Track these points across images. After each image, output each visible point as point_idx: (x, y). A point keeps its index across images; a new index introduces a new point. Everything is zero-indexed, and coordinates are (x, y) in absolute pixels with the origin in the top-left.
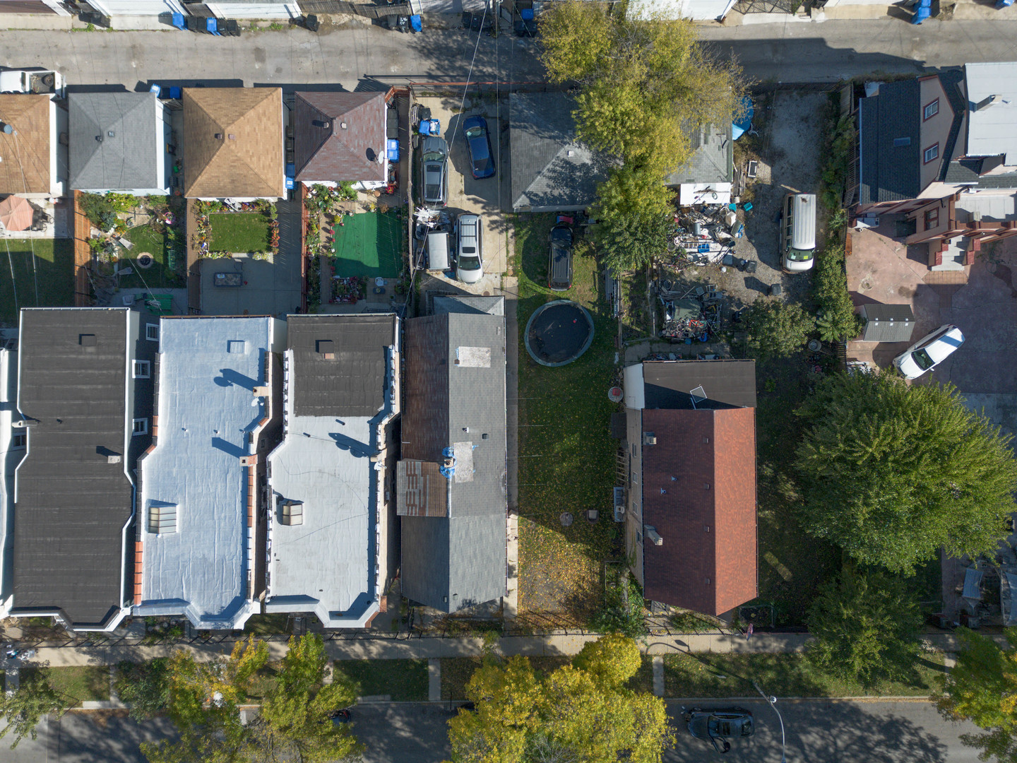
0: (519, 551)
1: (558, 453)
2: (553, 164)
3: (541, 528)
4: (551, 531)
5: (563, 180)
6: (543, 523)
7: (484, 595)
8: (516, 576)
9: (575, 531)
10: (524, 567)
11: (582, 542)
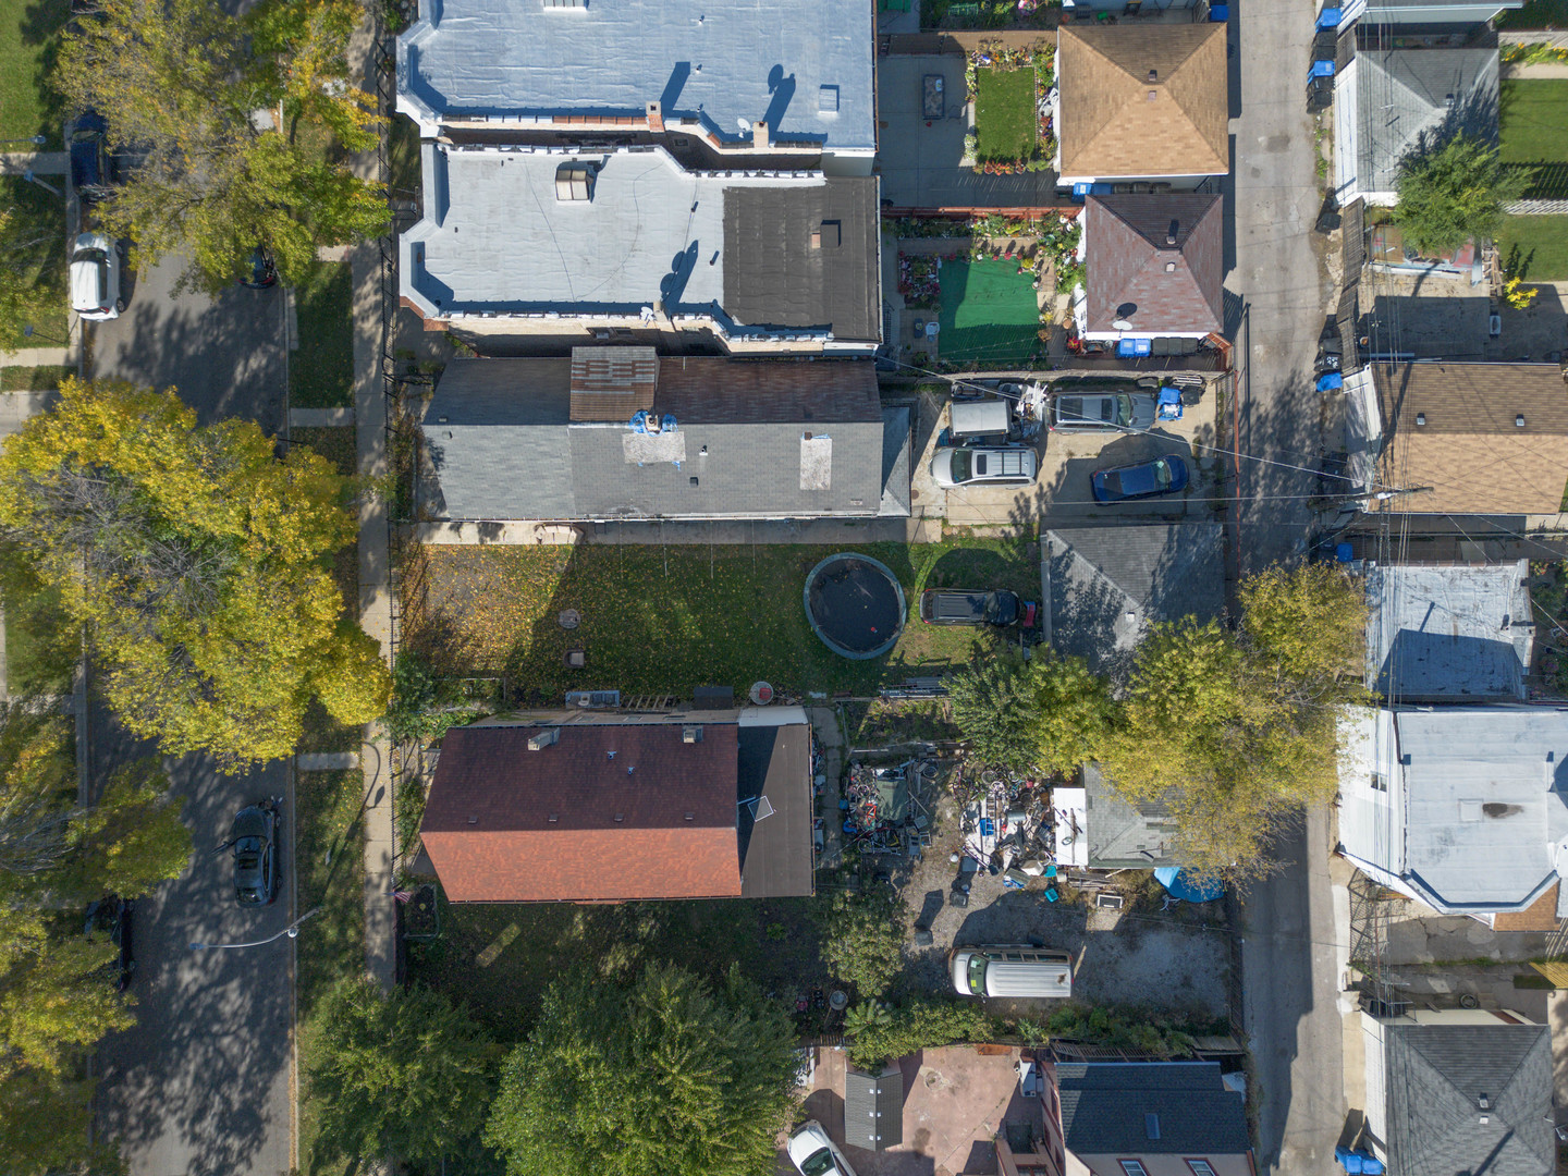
0: (520, 547)
1: (672, 606)
2: (1114, 591)
3: (555, 580)
4: (551, 595)
5: (1090, 606)
6: (563, 583)
7: (451, 483)
8: (482, 541)
9: (551, 632)
10: (495, 554)
11: (535, 642)
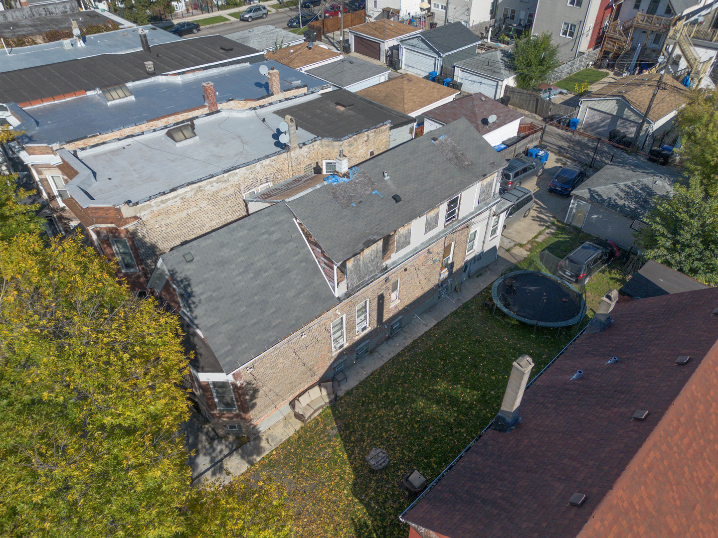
0: (288, 440)
3: (337, 443)
4: (345, 457)
5: (635, 197)
6: (346, 440)
8: (251, 463)
9: (373, 485)
10: (270, 464)
11: (367, 506)
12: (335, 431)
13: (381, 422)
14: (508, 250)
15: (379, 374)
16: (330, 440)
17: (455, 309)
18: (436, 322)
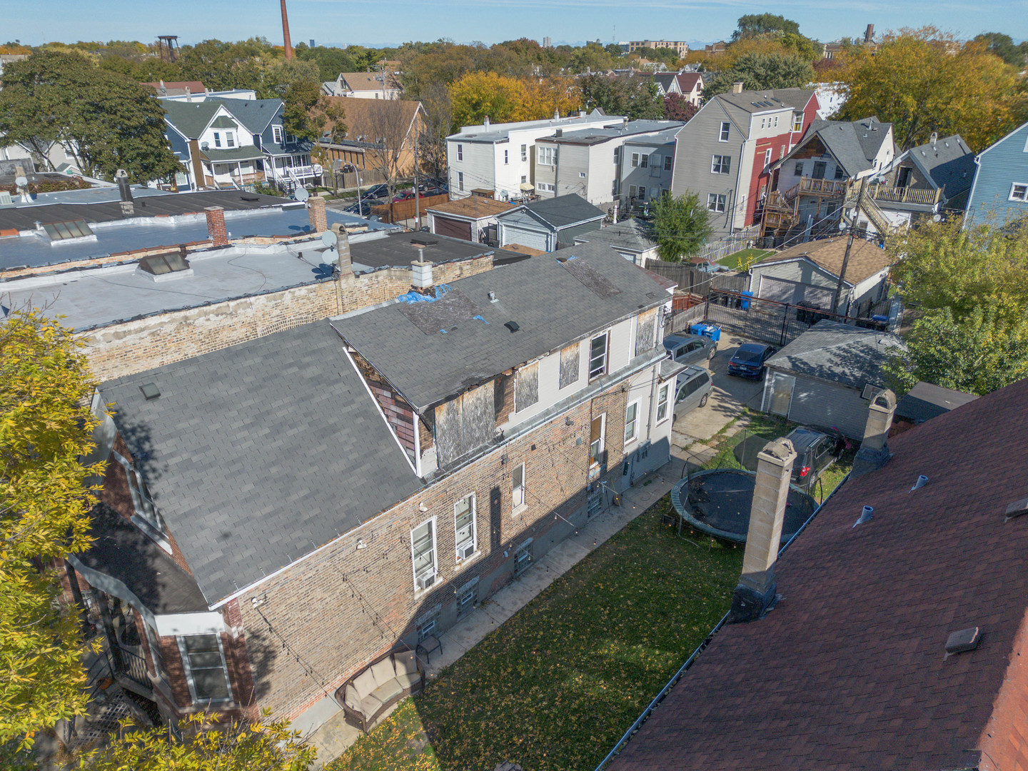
3: (428, 763)
6: (445, 756)
12: (424, 742)
13: (509, 717)
14: (686, 449)
15: (500, 637)
16: (413, 760)
17: (616, 530)
18: (588, 551)
